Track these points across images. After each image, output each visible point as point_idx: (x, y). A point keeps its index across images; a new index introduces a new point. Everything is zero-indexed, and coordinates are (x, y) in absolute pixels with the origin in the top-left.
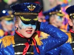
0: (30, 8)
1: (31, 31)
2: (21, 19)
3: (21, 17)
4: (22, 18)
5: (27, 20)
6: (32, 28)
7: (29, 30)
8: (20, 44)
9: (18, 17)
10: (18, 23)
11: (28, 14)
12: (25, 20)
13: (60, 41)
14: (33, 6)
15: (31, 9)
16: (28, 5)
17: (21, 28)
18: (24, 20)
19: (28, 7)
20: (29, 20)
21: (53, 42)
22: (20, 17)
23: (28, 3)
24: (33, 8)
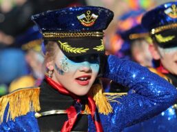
0: (84, 19)
1: (89, 78)
2: (62, 50)
3: (62, 44)
4: (66, 46)
5: (79, 51)
6: (90, 71)
7: (84, 77)
8: (53, 112)
9: (52, 45)
10: (54, 59)
11: (79, 35)
12: (74, 51)
13: (157, 103)
14: (91, 14)
15: (88, 22)
16: (80, 13)
17: (62, 72)
18: (71, 50)
19: (79, 17)
20: (84, 51)
21: (139, 104)
22: (59, 45)
23: (78, 8)
24: (92, 18)
